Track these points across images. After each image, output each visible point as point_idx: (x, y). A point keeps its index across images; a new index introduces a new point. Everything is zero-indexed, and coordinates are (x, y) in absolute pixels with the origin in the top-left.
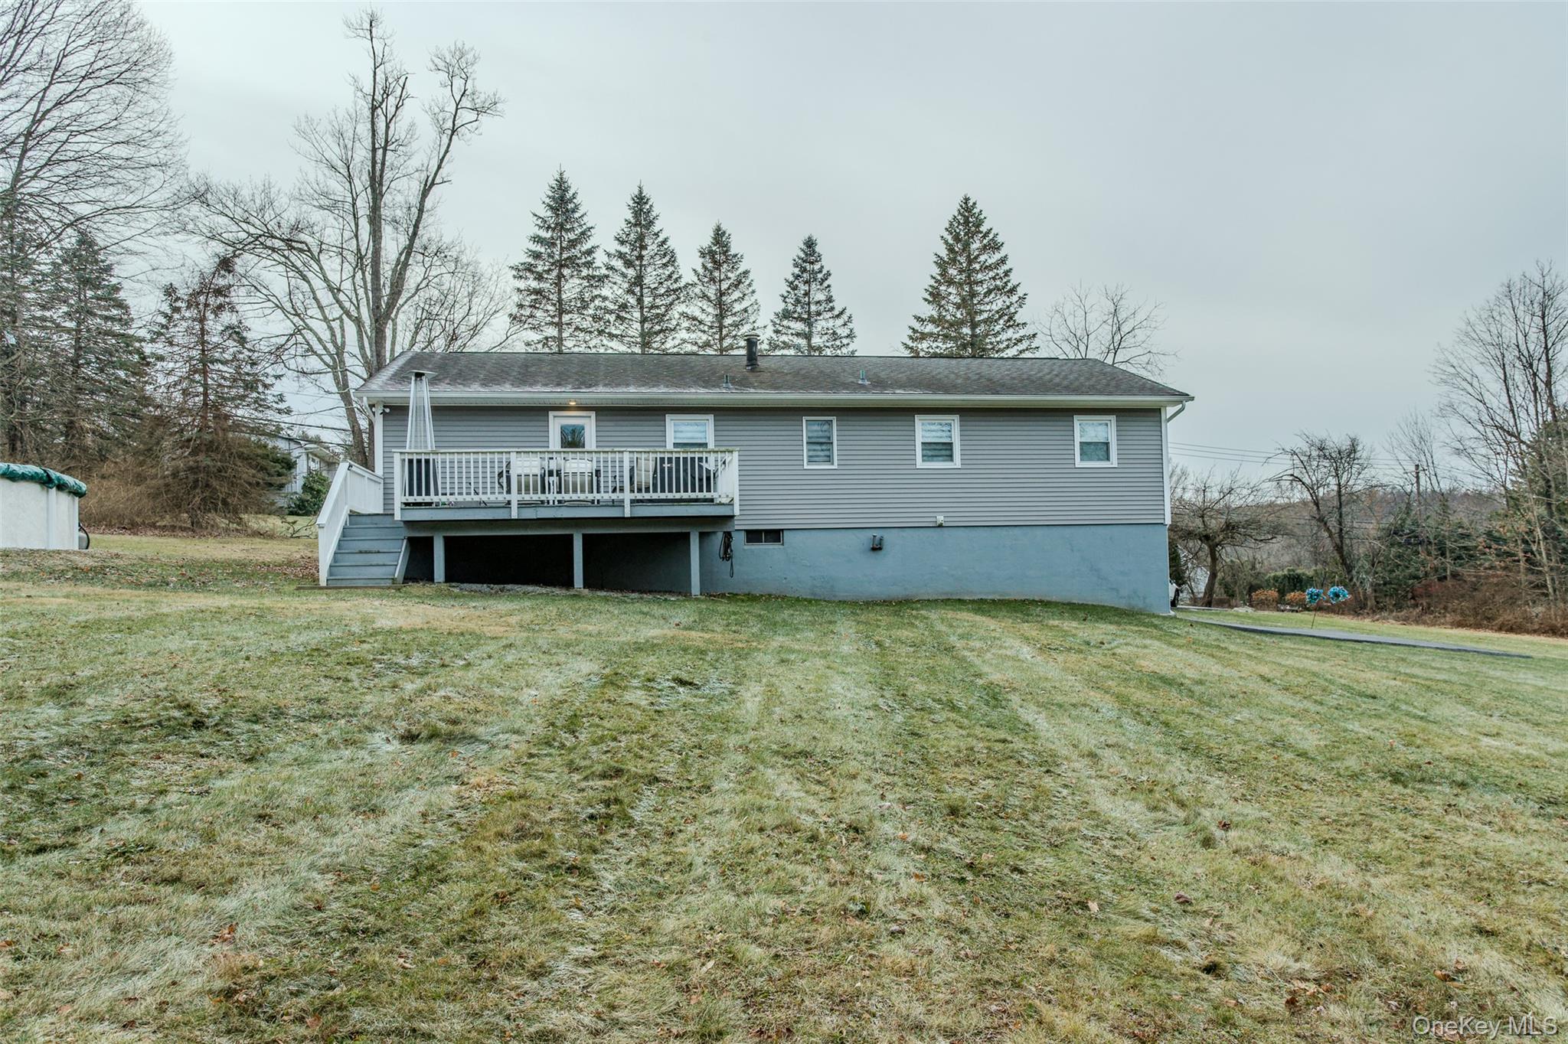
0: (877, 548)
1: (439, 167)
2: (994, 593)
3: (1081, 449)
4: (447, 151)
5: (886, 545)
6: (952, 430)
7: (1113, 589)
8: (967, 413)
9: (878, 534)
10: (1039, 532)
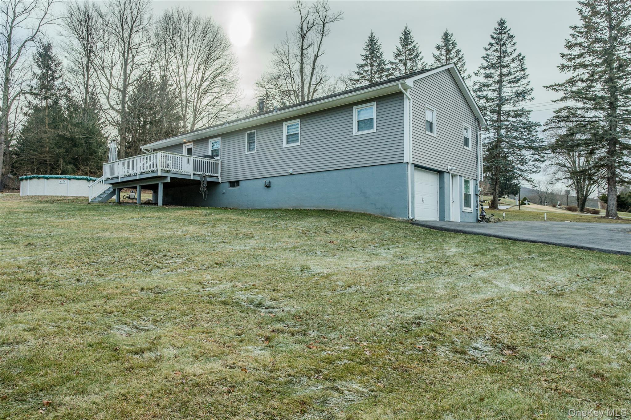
0: (268, 186)
1: (319, 49)
2: (314, 206)
3: (358, 125)
4: (321, 42)
5: (272, 185)
6: (297, 126)
7: (372, 203)
8: (305, 117)
9: (268, 180)
10: (335, 173)
